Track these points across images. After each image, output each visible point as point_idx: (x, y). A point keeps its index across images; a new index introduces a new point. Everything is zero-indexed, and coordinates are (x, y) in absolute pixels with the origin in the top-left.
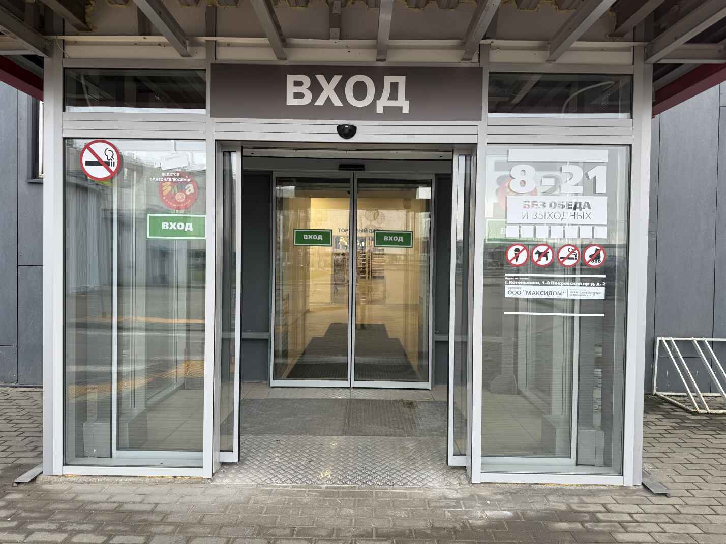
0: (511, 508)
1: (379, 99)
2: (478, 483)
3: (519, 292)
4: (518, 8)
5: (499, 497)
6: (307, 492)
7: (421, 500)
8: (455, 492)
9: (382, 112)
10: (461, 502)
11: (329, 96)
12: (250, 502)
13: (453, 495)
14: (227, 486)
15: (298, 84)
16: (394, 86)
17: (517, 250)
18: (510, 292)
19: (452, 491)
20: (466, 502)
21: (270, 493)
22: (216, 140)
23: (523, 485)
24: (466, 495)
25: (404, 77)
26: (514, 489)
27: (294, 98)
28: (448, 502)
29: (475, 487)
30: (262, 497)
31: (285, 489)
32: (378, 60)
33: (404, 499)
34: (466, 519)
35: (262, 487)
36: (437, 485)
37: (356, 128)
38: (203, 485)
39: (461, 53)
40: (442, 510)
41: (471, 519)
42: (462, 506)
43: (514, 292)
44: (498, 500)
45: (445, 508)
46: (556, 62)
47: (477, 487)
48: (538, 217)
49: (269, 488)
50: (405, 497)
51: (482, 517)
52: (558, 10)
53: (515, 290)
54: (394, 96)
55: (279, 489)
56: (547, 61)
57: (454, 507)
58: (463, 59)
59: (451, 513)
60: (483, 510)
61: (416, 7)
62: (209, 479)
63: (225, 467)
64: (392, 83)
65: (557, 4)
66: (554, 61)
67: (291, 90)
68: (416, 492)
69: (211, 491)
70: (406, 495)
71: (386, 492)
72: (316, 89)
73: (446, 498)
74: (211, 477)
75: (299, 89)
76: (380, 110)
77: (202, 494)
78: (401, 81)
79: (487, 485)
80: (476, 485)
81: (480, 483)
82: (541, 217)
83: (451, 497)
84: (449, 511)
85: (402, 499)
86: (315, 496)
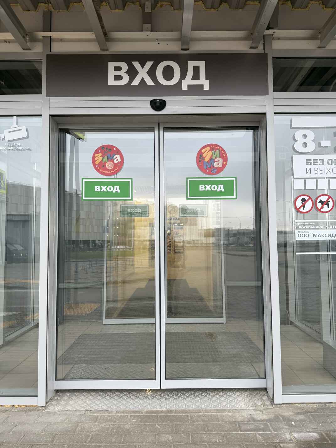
0: (315, 428)
1: (184, 79)
2: (279, 404)
3: (307, 235)
4: (293, 8)
5: (301, 417)
6: (129, 418)
7: (232, 423)
8: (261, 413)
9: (187, 89)
10: (269, 424)
11: (143, 78)
12: (77, 429)
13: (260, 416)
14: (59, 413)
15: (118, 69)
16: (196, 69)
17: (303, 200)
18: (300, 235)
19: (258, 412)
20: (273, 423)
21: (96, 419)
22: (50, 115)
23: (319, 404)
24: (271, 416)
25: (204, 62)
26: (312, 408)
27: (115, 80)
28: (257, 424)
29: (277, 407)
30: (88, 425)
31: (110, 415)
32: (182, 49)
33: (217, 423)
34: (277, 442)
35: (89, 414)
36: (244, 407)
37: (166, 102)
38: (37, 413)
39: (249, 43)
40: (253, 433)
41: (282, 443)
42: (271, 428)
43: (303, 236)
44: (301, 420)
45: (255, 430)
46: (326, 48)
47: (279, 407)
48: (319, 172)
49: (95, 414)
50: (217, 420)
51: (291, 440)
52: (325, 9)
53: (304, 233)
54: (196, 76)
55: (104, 415)
56: (319, 47)
57: (263, 429)
58: (251, 48)
59: (262, 436)
60: (291, 432)
61: (211, 8)
62: (43, 407)
63: (59, 394)
64: (194, 67)
65: (323, 4)
66: (325, 47)
67: (112, 73)
68: (227, 415)
69: (43, 419)
70: (218, 418)
71: (200, 416)
72: (132, 73)
73: (254, 420)
74: (44, 405)
75: (118, 73)
76: (185, 88)
77: (34, 422)
78: (202, 65)
79: (288, 405)
80: (278, 406)
81: (281, 404)
82: (321, 172)
83: (259, 419)
84: (259, 434)
85: (215, 423)
86: (136, 422)
